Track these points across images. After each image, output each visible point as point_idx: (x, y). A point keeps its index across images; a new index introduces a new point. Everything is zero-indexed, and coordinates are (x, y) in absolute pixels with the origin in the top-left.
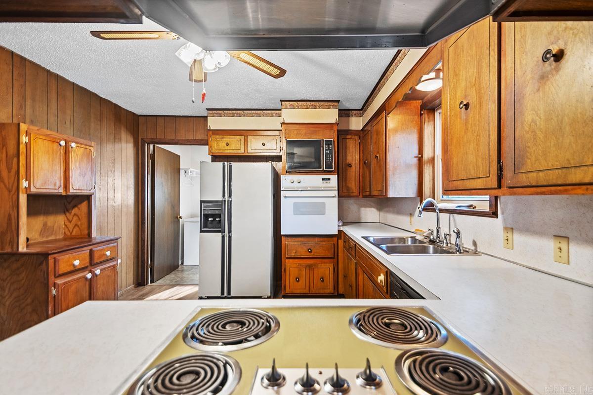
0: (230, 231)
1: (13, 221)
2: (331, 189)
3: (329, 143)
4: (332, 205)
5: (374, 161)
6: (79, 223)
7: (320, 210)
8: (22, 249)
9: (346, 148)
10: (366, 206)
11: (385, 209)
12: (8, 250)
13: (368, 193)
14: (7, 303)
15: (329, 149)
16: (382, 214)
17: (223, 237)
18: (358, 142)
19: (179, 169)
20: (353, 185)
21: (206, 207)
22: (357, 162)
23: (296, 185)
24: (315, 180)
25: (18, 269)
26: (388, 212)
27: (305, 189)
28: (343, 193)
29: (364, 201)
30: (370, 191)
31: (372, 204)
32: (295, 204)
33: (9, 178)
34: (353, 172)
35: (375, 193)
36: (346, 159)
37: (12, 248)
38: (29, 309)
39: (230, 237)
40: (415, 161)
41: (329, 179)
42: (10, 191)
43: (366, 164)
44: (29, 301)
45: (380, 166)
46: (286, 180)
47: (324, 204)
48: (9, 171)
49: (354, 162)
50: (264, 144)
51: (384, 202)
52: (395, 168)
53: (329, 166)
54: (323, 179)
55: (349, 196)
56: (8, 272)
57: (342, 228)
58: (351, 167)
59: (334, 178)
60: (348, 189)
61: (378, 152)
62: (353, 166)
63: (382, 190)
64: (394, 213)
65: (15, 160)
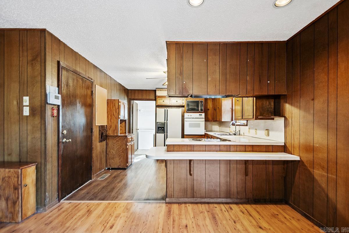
0: (167, 133)
1: (117, 127)
2: (202, 118)
3: (201, 102)
4: (203, 124)
5: (218, 109)
6: (122, 129)
7: (198, 126)
8: (119, 135)
9: (207, 103)
10: (214, 125)
11: (222, 126)
12: (115, 135)
13: (215, 120)
14: (115, 150)
15: (202, 104)
16: (220, 128)
17: (165, 135)
18: (212, 101)
19: (138, 109)
20: (210, 117)
21: (159, 124)
22: (211, 108)
23: (190, 117)
24: (197, 115)
25: (118, 140)
26: (223, 127)
27: (193, 118)
28: (207, 120)
29: (214, 123)
30: (216, 119)
31: (217, 124)
32: (189, 123)
33: (116, 115)
34: (210, 112)
35: (218, 120)
36: (207, 107)
37: (117, 134)
38: (121, 151)
39: (167, 135)
40: (231, 109)
41: (202, 115)
42: (116, 118)
43: (215, 109)
44: (121, 149)
45: (219, 111)
46: (186, 115)
47: (200, 124)
48: (116, 113)
49: (210, 108)
50: (177, 101)
51: (221, 123)
52: (224, 112)
53: (201, 110)
54: (199, 115)
55: (208, 121)
56: (115, 141)
57: (206, 133)
58: (209, 110)
59: (203, 114)
60: (208, 118)
61: (219, 106)
62: (210, 110)
63: (220, 119)
64: (225, 127)
65: (118, 110)
